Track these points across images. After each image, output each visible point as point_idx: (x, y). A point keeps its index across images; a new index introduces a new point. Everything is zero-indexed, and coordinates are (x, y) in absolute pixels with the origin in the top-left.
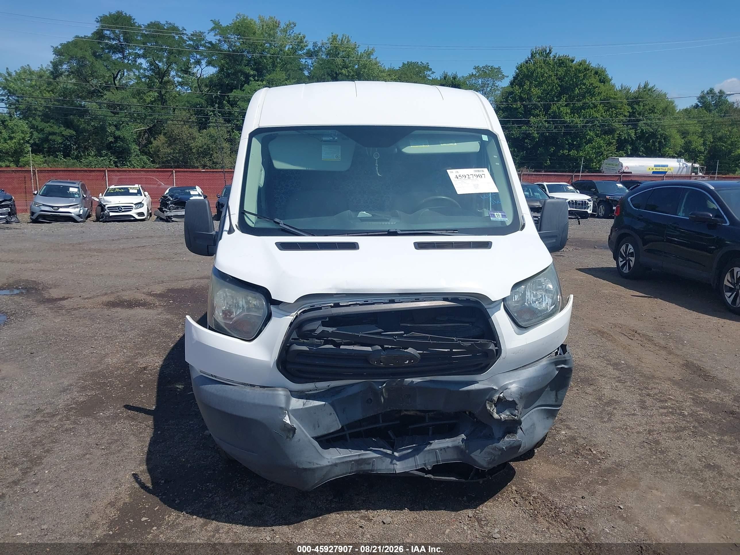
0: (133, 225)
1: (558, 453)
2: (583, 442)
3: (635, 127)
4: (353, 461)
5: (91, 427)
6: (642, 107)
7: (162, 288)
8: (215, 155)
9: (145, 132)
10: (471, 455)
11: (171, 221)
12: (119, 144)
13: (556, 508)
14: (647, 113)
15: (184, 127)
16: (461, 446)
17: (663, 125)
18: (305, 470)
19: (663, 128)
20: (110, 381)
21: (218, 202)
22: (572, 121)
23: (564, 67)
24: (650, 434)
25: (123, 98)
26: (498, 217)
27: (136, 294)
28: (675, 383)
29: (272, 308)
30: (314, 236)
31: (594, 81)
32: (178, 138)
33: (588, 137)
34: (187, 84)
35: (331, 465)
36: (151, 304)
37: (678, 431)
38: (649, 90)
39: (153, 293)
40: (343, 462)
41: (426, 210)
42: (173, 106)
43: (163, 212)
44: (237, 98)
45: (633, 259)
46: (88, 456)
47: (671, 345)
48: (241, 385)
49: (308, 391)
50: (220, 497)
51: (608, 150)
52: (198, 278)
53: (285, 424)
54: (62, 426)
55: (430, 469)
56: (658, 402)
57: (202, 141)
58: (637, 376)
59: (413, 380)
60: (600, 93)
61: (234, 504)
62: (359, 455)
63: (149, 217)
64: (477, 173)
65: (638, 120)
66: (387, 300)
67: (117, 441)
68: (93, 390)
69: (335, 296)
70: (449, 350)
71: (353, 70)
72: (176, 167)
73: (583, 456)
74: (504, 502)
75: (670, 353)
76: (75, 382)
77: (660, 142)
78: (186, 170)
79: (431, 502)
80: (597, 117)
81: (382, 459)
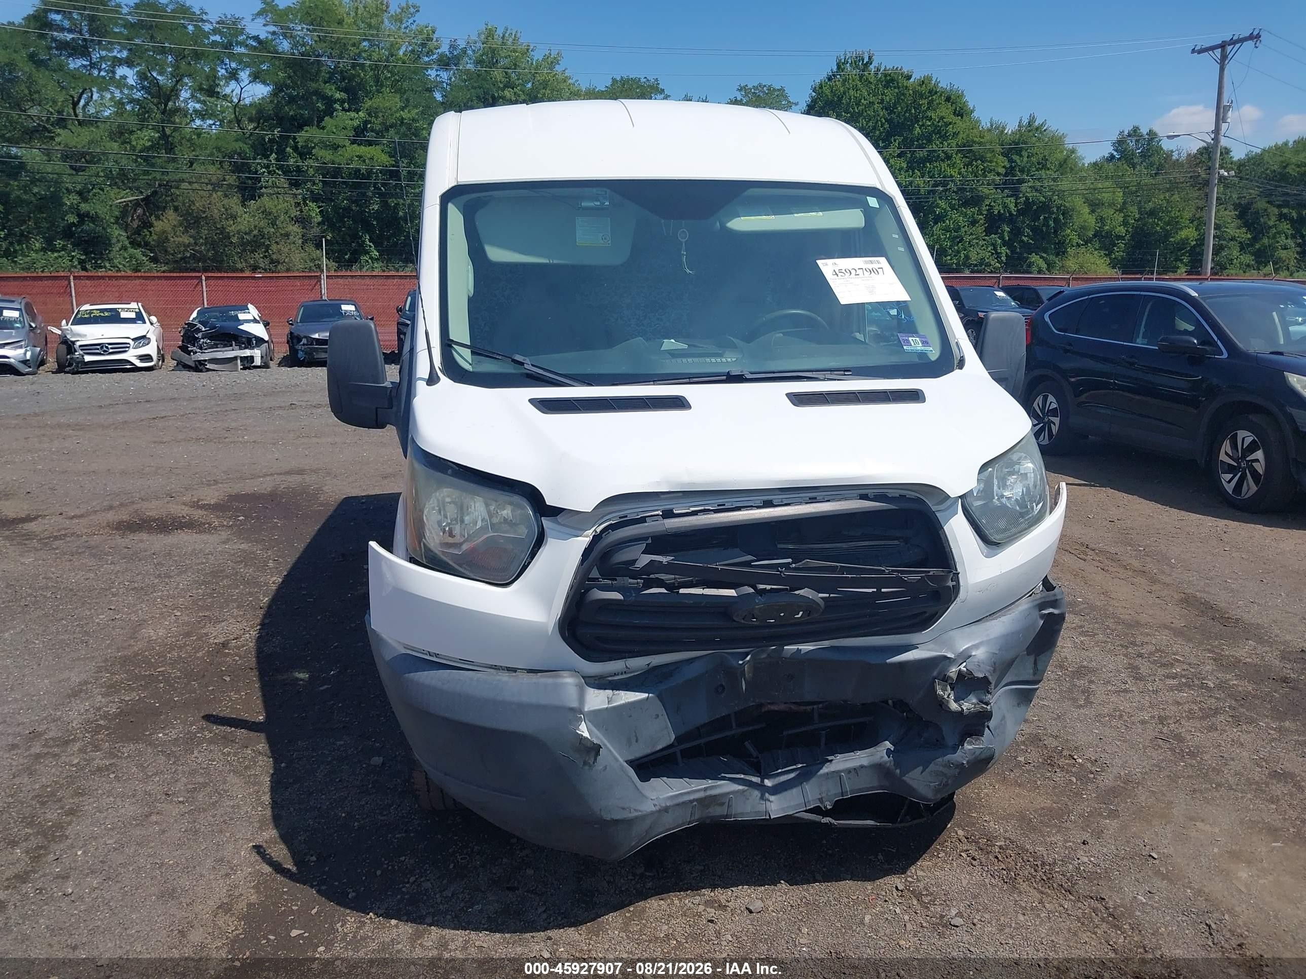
0: (132, 378)
1: (1019, 765)
2: (1055, 743)
3: (1015, 193)
4: (694, 800)
5: (145, 760)
6: (1025, 159)
7: (217, 494)
8: (274, 247)
9: (137, 204)
10: (904, 778)
11: (204, 370)
12: (88, 226)
13: (1043, 864)
14: (1034, 169)
15: (214, 195)
16: (886, 763)
17: (1061, 190)
18: (616, 822)
19: (1061, 194)
20: (163, 671)
21: (291, 333)
22: (911, 183)
23: (895, 88)
24: (1163, 724)
25: (93, 142)
26: (915, 344)
27: (170, 505)
28: (1178, 633)
29: (546, 522)
30: (592, 385)
31: (945, 111)
32: (204, 216)
33: (938, 211)
34: (212, 116)
35: (660, 811)
36: (204, 524)
37: (1208, 717)
38: (1037, 129)
39: (203, 502)
40: (678, 805)
41: (778, 335)
42: (188, 155)
43: (189, 353)
44: (312, 142)
45: (1056, 420)
46: (154, 818)
47: (1152, 567)
48: (489, 670)
49: (611, 676)
50: (432, 881)
51: (972, 234)
52: (281, 474)
53: (581, 738)
54: (89, 761)
55: (829, 807)
56: (1159, 667)
57: (248, 221)
58: (1110, 622)
59: (800, 647)
60: (956, 134)
61: (462, 892)
62: (705, 789)
63: (160, 363)
64: (870, 266)
65: (1020, 182)
66: (759, 502)
67: (205, 785)
68: (133, 690)
69: (662, 496)
70: (875, 590)
71: (523, 92)
72: (205, 270)
73: (1062, 768)
74: (950, 858)
75: (1154, 581)
76: (92, 677)
77: (1056, 220)
78: (219, 275)
79: (824, 867)
80: (952, 176)
81: (745, 793)
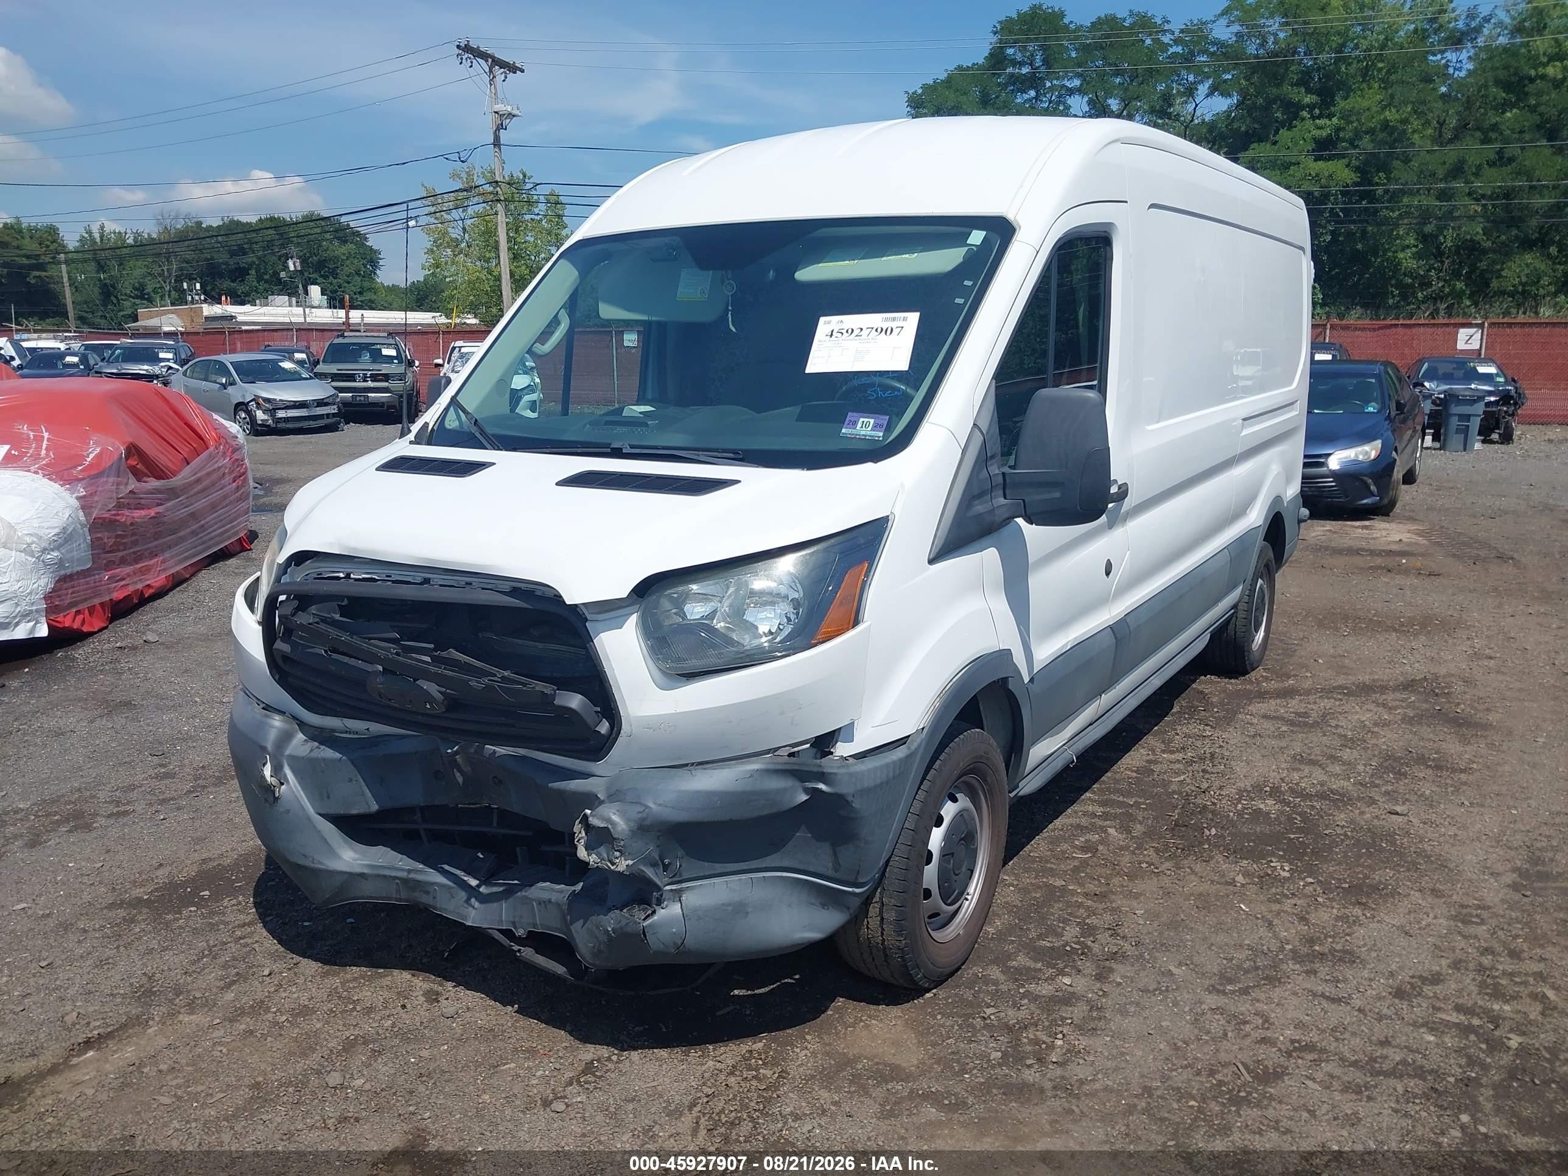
4: (397, 878)
10: (572, 929)
16: (564, 904)
26: (862, 427)
35: (353, 874)
40: (378, 876)
44: (1259, 161)
55: (519, 934)
59: (496, 749)
62: (409, 871)
81: (452, 890)
